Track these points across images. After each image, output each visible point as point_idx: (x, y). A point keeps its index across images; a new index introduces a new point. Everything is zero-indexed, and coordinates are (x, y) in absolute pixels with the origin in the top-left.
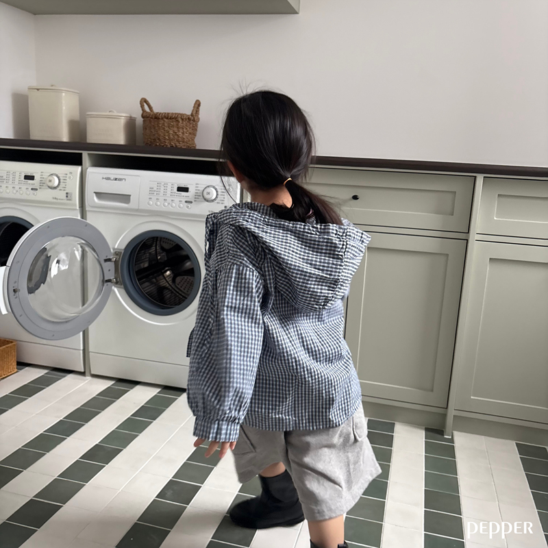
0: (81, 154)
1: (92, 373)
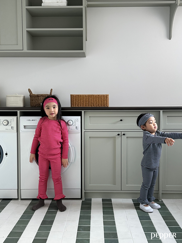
0: (17, 111)
1: (22, 198)
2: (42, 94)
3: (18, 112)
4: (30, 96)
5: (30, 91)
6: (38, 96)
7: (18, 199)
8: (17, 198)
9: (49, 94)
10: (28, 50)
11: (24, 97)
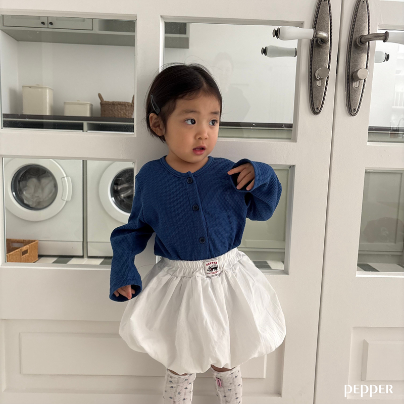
0: (83, 123)
1: (89, 255)
2: (120, 102)
3: (85, 124)
4: (101, 104)
5: (100, 96)
6: (113, 104)
7: (82, 257)
8: (82, 255)
9: (131, 102)
10: (100, 30)
11: (91, 105)
